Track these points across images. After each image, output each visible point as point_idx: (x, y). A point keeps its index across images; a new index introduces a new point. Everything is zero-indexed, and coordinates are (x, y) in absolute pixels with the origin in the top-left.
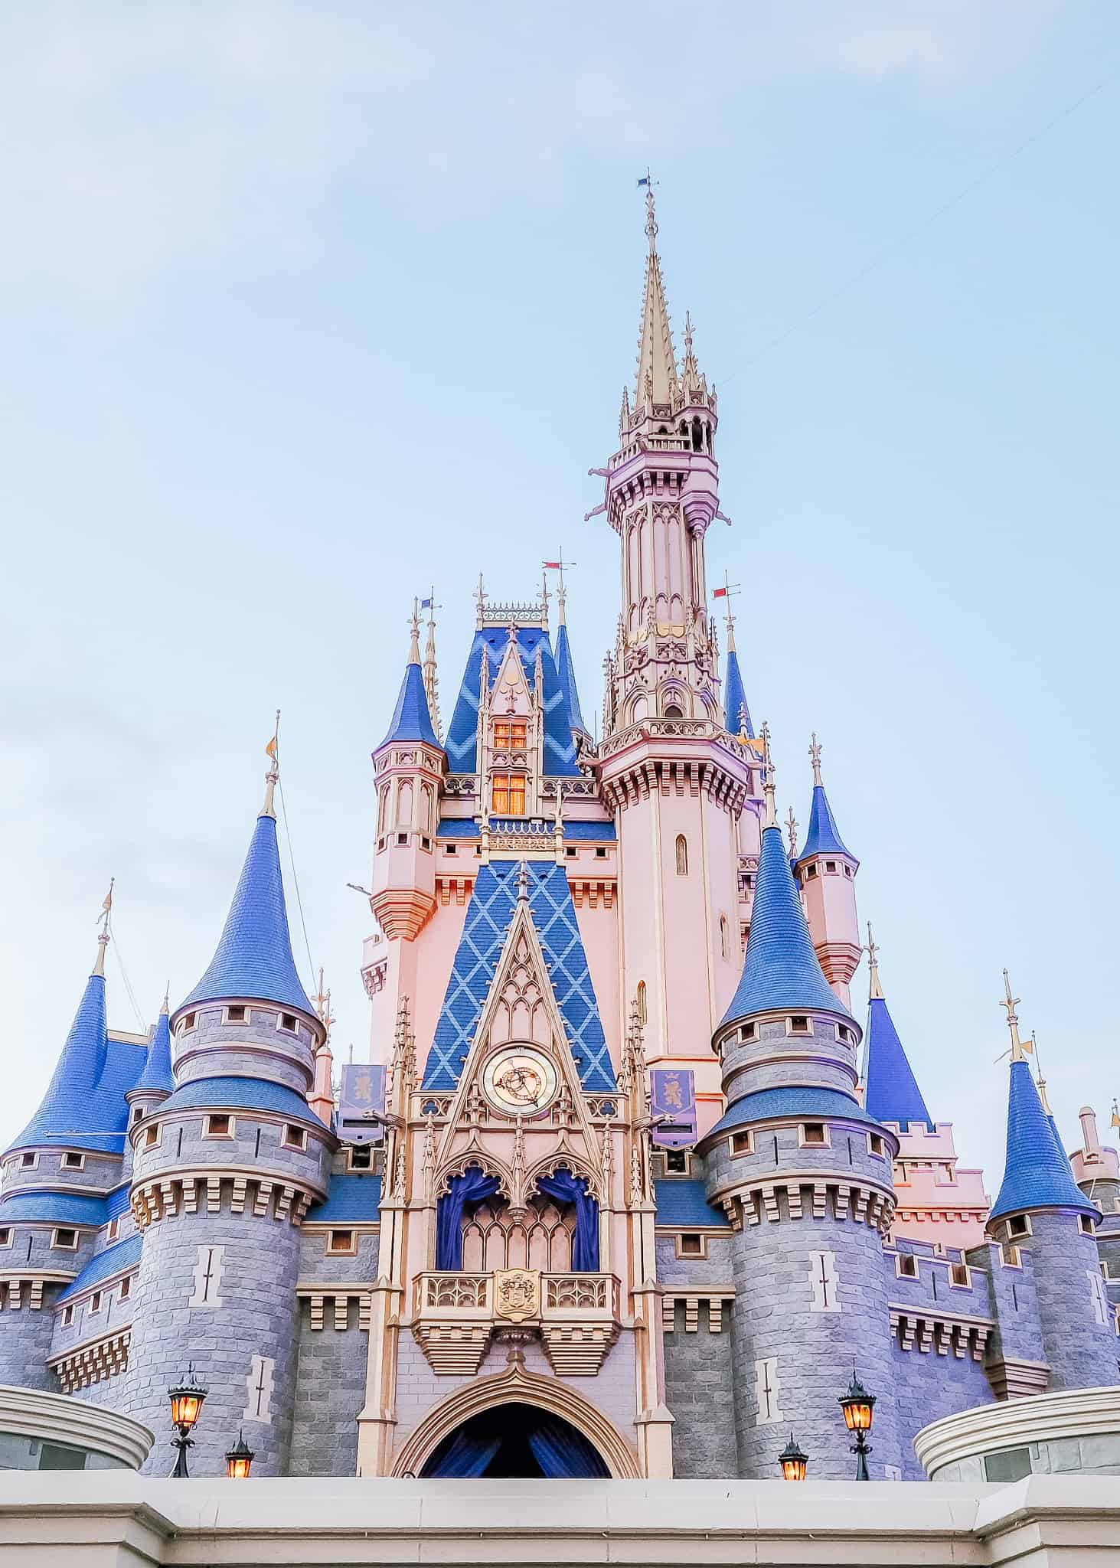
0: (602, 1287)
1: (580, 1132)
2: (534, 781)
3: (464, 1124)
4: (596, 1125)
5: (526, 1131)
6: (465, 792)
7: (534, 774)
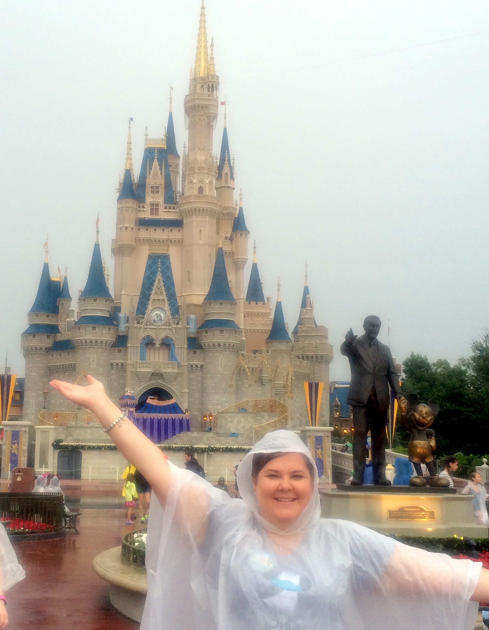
0: (175, 365)
1: (171, 329)
2: (161, 206)
3: (145, 327)
4: (174, 327)
5: (159, 329)
6: (142, 209)
7: (161, 204)
